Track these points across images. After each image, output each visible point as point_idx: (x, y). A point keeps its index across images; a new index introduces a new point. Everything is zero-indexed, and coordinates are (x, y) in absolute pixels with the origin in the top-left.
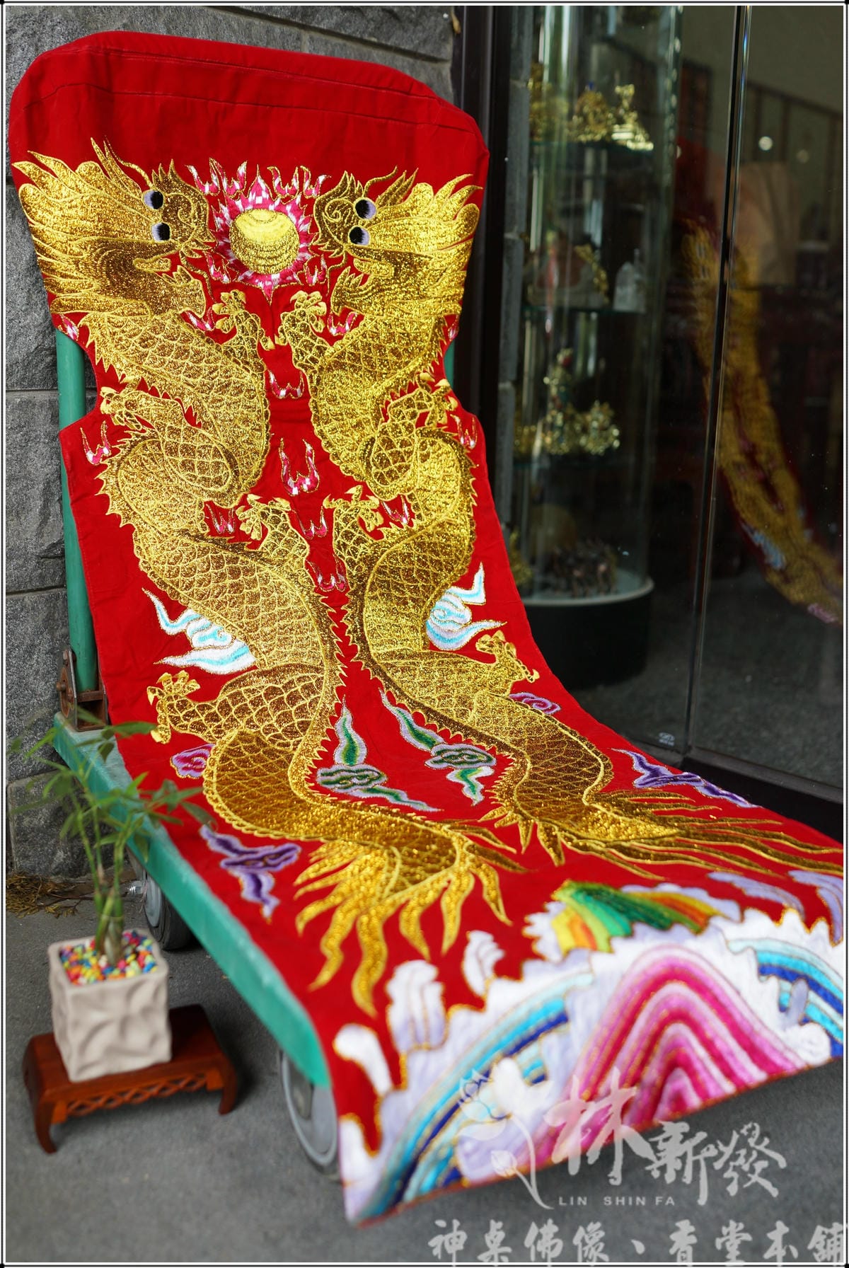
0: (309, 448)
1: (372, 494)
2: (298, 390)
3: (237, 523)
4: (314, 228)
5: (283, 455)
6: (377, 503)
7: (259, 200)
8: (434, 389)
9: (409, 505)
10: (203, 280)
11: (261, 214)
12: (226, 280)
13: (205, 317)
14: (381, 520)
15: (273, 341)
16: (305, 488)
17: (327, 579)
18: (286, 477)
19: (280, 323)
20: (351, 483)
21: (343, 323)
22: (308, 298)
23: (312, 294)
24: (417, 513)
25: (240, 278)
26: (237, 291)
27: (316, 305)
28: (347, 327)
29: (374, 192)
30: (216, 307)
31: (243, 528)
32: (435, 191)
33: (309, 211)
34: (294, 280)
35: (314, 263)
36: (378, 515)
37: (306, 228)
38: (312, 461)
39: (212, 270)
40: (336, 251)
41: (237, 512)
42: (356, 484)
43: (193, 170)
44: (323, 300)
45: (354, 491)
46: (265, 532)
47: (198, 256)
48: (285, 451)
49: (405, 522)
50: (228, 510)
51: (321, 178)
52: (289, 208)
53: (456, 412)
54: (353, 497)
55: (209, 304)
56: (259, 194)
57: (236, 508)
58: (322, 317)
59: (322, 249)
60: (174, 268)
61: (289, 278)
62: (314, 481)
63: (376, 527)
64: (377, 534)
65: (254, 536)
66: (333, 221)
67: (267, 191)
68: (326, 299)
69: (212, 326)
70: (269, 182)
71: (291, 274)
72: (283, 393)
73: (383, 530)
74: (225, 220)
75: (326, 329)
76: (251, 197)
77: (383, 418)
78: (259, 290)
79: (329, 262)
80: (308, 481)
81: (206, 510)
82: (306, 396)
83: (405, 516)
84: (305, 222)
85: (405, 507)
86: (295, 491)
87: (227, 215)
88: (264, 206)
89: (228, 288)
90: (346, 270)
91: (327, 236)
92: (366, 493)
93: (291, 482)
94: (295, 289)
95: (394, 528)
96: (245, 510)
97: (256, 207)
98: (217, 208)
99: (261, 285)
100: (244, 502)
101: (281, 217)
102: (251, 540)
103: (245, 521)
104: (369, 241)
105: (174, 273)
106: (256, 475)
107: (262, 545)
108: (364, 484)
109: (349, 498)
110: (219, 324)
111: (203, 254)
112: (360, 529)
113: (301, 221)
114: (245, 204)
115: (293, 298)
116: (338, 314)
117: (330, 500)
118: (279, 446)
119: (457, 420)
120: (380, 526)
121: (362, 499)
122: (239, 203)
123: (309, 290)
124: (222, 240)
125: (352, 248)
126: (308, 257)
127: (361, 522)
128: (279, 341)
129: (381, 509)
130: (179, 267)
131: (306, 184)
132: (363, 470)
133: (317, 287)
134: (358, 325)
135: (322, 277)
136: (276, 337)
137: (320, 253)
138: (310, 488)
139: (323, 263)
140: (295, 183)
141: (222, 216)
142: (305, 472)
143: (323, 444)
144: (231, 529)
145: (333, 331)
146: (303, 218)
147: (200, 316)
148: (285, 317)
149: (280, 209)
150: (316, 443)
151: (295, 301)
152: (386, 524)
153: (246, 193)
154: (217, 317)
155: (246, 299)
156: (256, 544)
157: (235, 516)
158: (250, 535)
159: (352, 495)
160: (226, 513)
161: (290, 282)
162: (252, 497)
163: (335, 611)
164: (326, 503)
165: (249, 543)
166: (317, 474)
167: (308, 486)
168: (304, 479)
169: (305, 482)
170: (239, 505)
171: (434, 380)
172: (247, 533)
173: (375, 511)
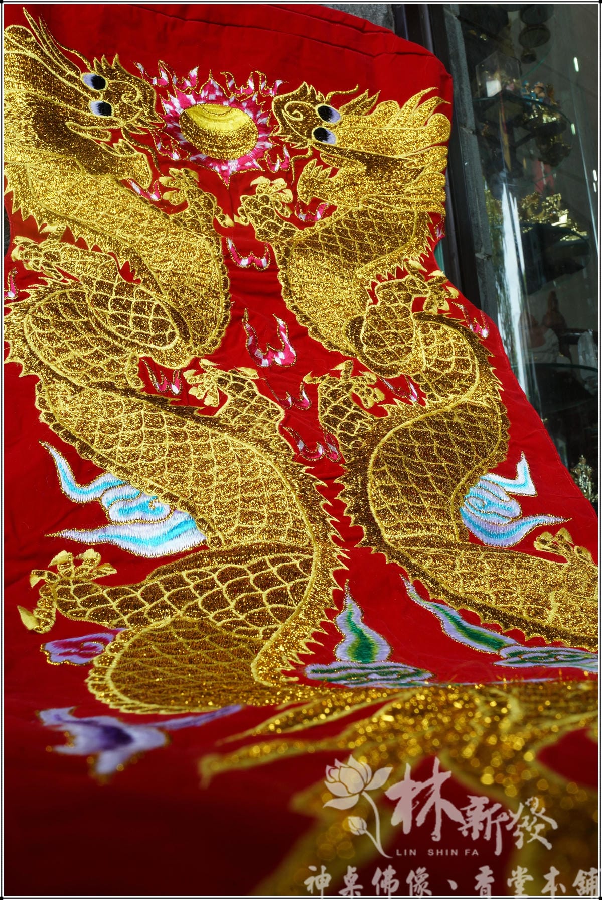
0: (281, 322)
1: (365, 369)
2: (264, 260)
3: (186, 387)
4: (273, 121)
5: (247, 326)
6: (374, 378)
7: (212, 97)
8: (427, 279)
9: (416, 387)
10: (148, 155)
11: (215, 108)
12: (176, 157)
13: (150, 187)
14: (381, 397)
15: (232, 219)
16: (279, 361)
17: (310, 447)
19: (240, 205)
20: (338, 358)
21: (313, 211)
22: (271, 185)
23: (275, 182)
24: (428, 394)
25: (192, 158)
26: (188, 170)
27: (281, 191)
28: (319, 216)
29: (337, 103)
30: (163, 180)
31: (192, 392)
32: (401, 107)
33: (267, 108)
34: (254, 166)
35: (276, 152)
36: (377, 391)
37: (264, 121)
38: (285, 336)
39: (158, 146)
40: (300, 144)
42: (342, 359)
43: (140, 66)
44: (288, 187)
45: (341, 367)
46: (223, 399)
47: (143, 133)
48: (250, 322)
49: (414, 400)
50: (172, 371)
51: (279, 83)
52: (244, 105)
53: (458, 301)
54: (342, 373)
55: (156, 176)
56: (212, 92)
57: (184, 369)
59: (283, 140)
60: (114, 140)
61: (249, 164)
62: (289, 354)
63: (376, 404)
64: (377, 411)
65: (208, 402)
66: (294, 119)
67: (221, 90)
68: (292, 187)
69: (159, 196)
70: (222, 83)
71: (251, 161)
72: (245, 262)
73: (386, 406)
74: (174, 108)
75: (293, 215)
76: (203, 94)
77: (371, 300)
78: (215, 173)
79: (293, 152)
80: (282, 355)
81: (141, 366)
82: (273, 269)
83: (413, 394)
84: (263, 116)
85: (412, 387)
86: (265, 363)
87: (176, 105)
88: (217, 102)
89: (177, 165)
90: (311, 162)
91: (288, 131)
92: (358, 369)
93: (259, 353)
94: (257, 174)
95: (399, 405)
96: (195, 374)
97: (209, 102)
98: (166, 97)
99: (217, 169)
100: (195, 365)
101: (237, 112)
102: (203, 405)
103: (196, 385)
104: (334, 140)
105: (115, 145)
106: (214, 343)
107: (220, 412)
108: (354, 360)
109: (337, 374)
110: (166, 196)
111: (148, 132)
112: (354, 405)
113: (258, 115)
114: (198, 98)
115: (253, 183)
116: (307, 203)
117: (312, 375)
118: (242, 316)
119: (462, 308)
120: (381, 403)
121: (353, 374)
122: (190, 97)
123: (272, 177)
124: (171, 123)
125: (316, 144)
126: (269, 145)
127: (356, 398)
128: (239, 220)
129: (379, 385)
130: (120, 140)
131: (262, 86)
132: (352, 348)
133: (281, 175)
134: (330, 215)
135: (286, 165)
136: (235, 217)
137: (282, 143)
138: (285, 363)
139: (286, 152)
140: (251, 84)
141: (171, 104)
142: (278, 345)
143: (298, 319)
144: (175, 390)
145: (302, 217)
146: (261, 113)
147: (145, 186)
148: (245, 200)
149: (235, 105)
150: (289, 318)
151: (256, 186)
152: (389, 401)
153: (198, 90)
154: (164, 189)
155: (199, 178)
156: (211, 410)
157: (182, 377)
158: (203, 400)
159: (340, 371)
160: (169, 373)
161: (250, 167)
162: (204, 362)
163: (325, 485)
164: (306, 379)
165: (201, 408)
166: (292, 349)
167: (282, 359)
168: (277, 354)
169: (277, 355)
170: (189, 368)
171: (426, 270)
172: (199, 398)
173: (373, 387)
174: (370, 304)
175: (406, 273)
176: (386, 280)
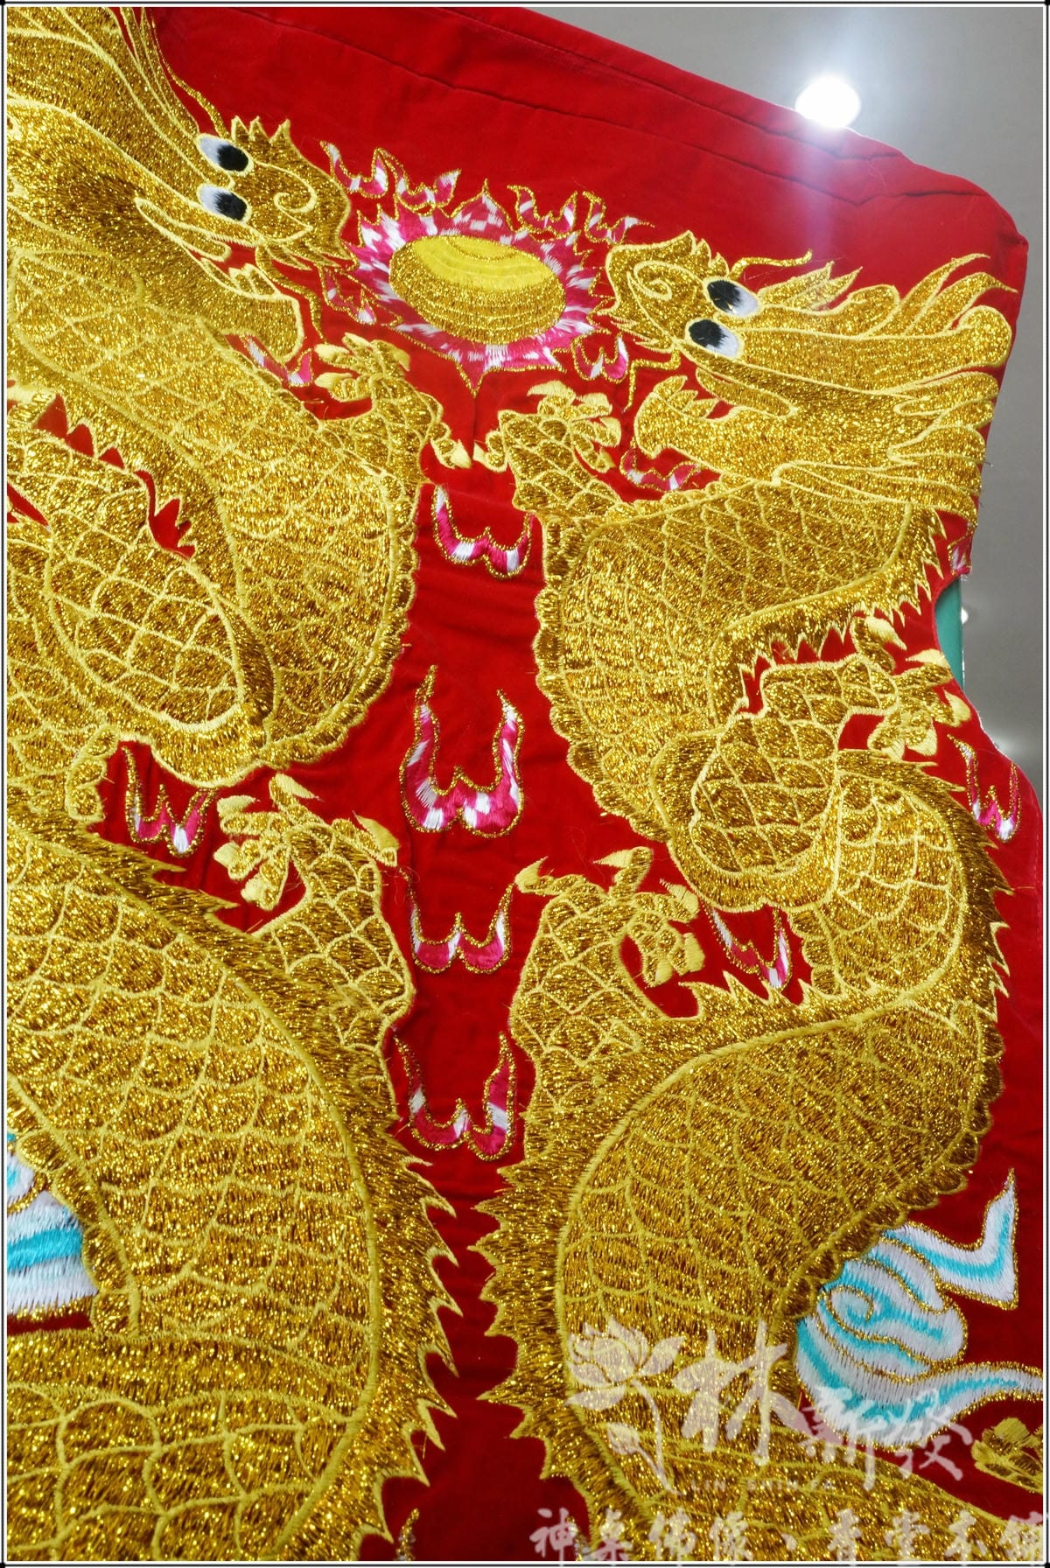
0: (511, 712)
1: (677, 879)
3: (212, 836)
4: (603, 288)
5: (423, 711)
6: (692, 908)
7: (479, 225)
11: (480, 245)
12: (365, 316)
13: (291, 363)
14: (694, 957)
16: (470, 818)
18: (417, 773)
20: (620, 836)
21: (664, 472)
24: (817, 969)
25: (404, 327)
26: (389, 345)
28: (673, 483)
29: (757, 277)
31: (223, 855)
33: (594, 263)
34: (544, 360)
35: (598, 344)
37: (583, 284)
38: (510, 753)
39: (329, 295)
40: (655, 341)
41: (226, 807)
42: (630, 840)
43: (330, 148)
45: (620, 859)
46: (293, 892)
48: (433, 702)
49: (774, 984)
50: (193, 789)
51: (628, 221)
52: (546, 248)
54: (618, 878)
55: (311, 340)
56: (479, 217)
57: (225, 792)
61: (531, 357)
62: (502, 806)
64: (673, 995)
66: (651, 294)
67: (500, 216)
69: (307, 376)
70: (506, 203)
71: (538, 349)
72: (463, 551)
73: (696, 988)
76: (459, 218)
78: (450, 365)
79: (636, 351)
80: (483, 803)
81: (115, 764)
82: (530, 579)
83: (778, 965)
84: (582, 275)
85: (782, 944)
86: (435, 820)
87: (391, 231)
88: (488, 235)
89: (365, 331)
92: (661, 874)
93: (428, 791)
96: (251, 809)
97: (470, 232)
98: (372, 216)
99: (456, 356)
100: (256, 786)
101: (528, 258)
102: (238, 898)
103: (240, 840)
106: (325, 738)
108: (659, 849)
109: (604, 877)
110: (325, 381)
113: (572, 272)
117: (543, 871)
118: (418, 682)
120: (690, 976)
121: (644, 887)
122: (426, 220)
123: (582, 387)
125: (691, 350)
126: (585, 328)
127: (630, 954)
129: (701, 927)
131: (593, 221)
132: (663, 813)
133: (600, 387)
135: (615, 372)
137: (615, 331)
138: (486, 825)
139: (621, 348)
140: (566, 215)
142: (483, 772)
144: (181, 842)
145: (635, 478)
146: (577, 268)
149: (525, 246)
152: (711, 973)
153: (449, 210)
155: (412, 365)
156: (249, 916)
157: (212, 814)
158: (241, 884)
159: (615, 870)
160: (181, 794)
161: (534, 361)
162: (284, 784)
163: (451, 1210)
164: (526, 878)
165: (230, 905)
166: (516, 794)
167: (480, 815)
168: (471, 795)
169: (472, 804)
170: (238, 790)
171: (903, 646)
172: (233, 876)
173: (681, 928)
174: (742, 709)
175: (848, 648)
176: (792, 661)
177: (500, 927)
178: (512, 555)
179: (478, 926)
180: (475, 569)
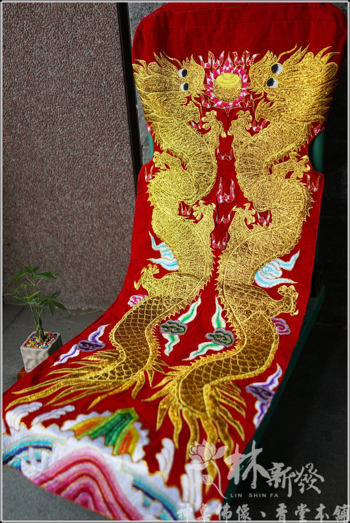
0: (233, 182)
1: (253, 208)
3: (192, 211)
4: (249, 81)
5: (220, 184)
6: (255, 212)
7: (228, 69)
8: (300, 160)
10: (199, 107)
11: (228, 75)
12: (209, 106)
13: (199, 123)
14: (254, 221)
15: (227, 133)
16: (226, 200)
17: (217, 243)
18: (219, 194)
19: (231, 125)
21: (260, 126)
22: (244, 114)
23: (246, 112)
24: (273, 220)
25: (215, 105)
26: (213, 111)
27: (248, 116)
28: (261, 127)
29: (283, 59)
30: (203, 119)
31: (194, 214)
32: (314, 56)
33: (247, 73)
35: (248, 97)
36: (253, 218)
37: (245, 81)
38: (233, 189)
39: (203, 103)
40: (259, 91)
41: (194, 207)
42: (248, 202)
43: (201, 58)
44: (251, 115)
46: (202, 217)
47: (198, 96)
49: (265, 224)
50: (189, 206)
51: (254, 56)
52: (239, 71)
53: (309, 173)
54: (246, 208)
55: (201, 117)
56: (228, 66)
57: (193, 205)
58: (251, 122)
59: (251, 90)
60: (188, 102)
62: (231, 198)
63: (251, 223)
64: (250, 227)
65: (197, 218)
66: (259, 76)
67: (231, 64)
68: (253, 114)
69: (201, 126)
70: (232, 59)
71: (237, 103)
72: (223, 157)
73: (254, 225)
75: (251, 128)
76: (224, 68)
77: (269, 173)
78: (224, 110)
79: (254, 97)
80: (228, 197)
81: (180, 205)
82: (233, 160)
83: (267, 220)
84: (245, 78)
85: (269, 216)
86: (221, 201)
87: (212, 77)
88: (229, 71)
89: (209, 110)
90: (262, 101)
91: (254, 84)
92: (251, 207)
93: (221, 197)
94: (239, 109)
95: (259, 226)
96: (197, 206)
97: (226, 71)
98: (209, 74)
99: (225, 108)
100: (197, 203)
101: (236, 76)
103: (196, 211)
104: (276, 84)
105: (188, 104)
106: (207, 193)
107: (199, 223)
108: (252, 203)
109: (244, 208)
110: (204, 126)
111: (200, 95)
112: (244, 223)
114: (221, 71)
115: (237, 114)
116: (258, 121)
117: (236, 207)
118: (219, 180)
119: (309, 177)
120: (253, 223)
121: (249, 209)
122: (218, 71)
123: (245, 110)
124: (209, 88)
125: (267, 89)
126: (245, 94)
127: (246, 220)
128: (229, 134)
129: (255, 216)
130: (190, 101)
131: (247, 59)
132: (253, 196)
133: (248, 109)
134: (266, 127)
135: (251, 104)
137: (251, 92)
138: (228, 201)
139: (251, 97)
140: (243, 59)
141: (210, 78)
142: (228, 193)
143: (239, 181)
144: (188, 213)
145: (254, 129)
146: (244, 76)
147: (197, 122)
148: (234, 123)
149: (236, 72)
150: (236, 180)
151: (238, 115)
152: (256, 223)
153: (222, 66)
154: (203, 123)
155: (217, 114)
156: (197, 221)
157: (192, 208)
159: (245, 206)
161: (237, 106)
162: (201, 202)
163: (215, 257)
164: (234, 209)
165: (195, 220)
166: (233, 195)
167: (228, 199)
170: (195, 204)
171: (300, 156)
172: (195, 216)
173: (253, 216)
175: (289, 158)
176: (278, 163)
177: (229, 216)
178: (230, 157)
179: (226, 217)
180: (225, 161)
